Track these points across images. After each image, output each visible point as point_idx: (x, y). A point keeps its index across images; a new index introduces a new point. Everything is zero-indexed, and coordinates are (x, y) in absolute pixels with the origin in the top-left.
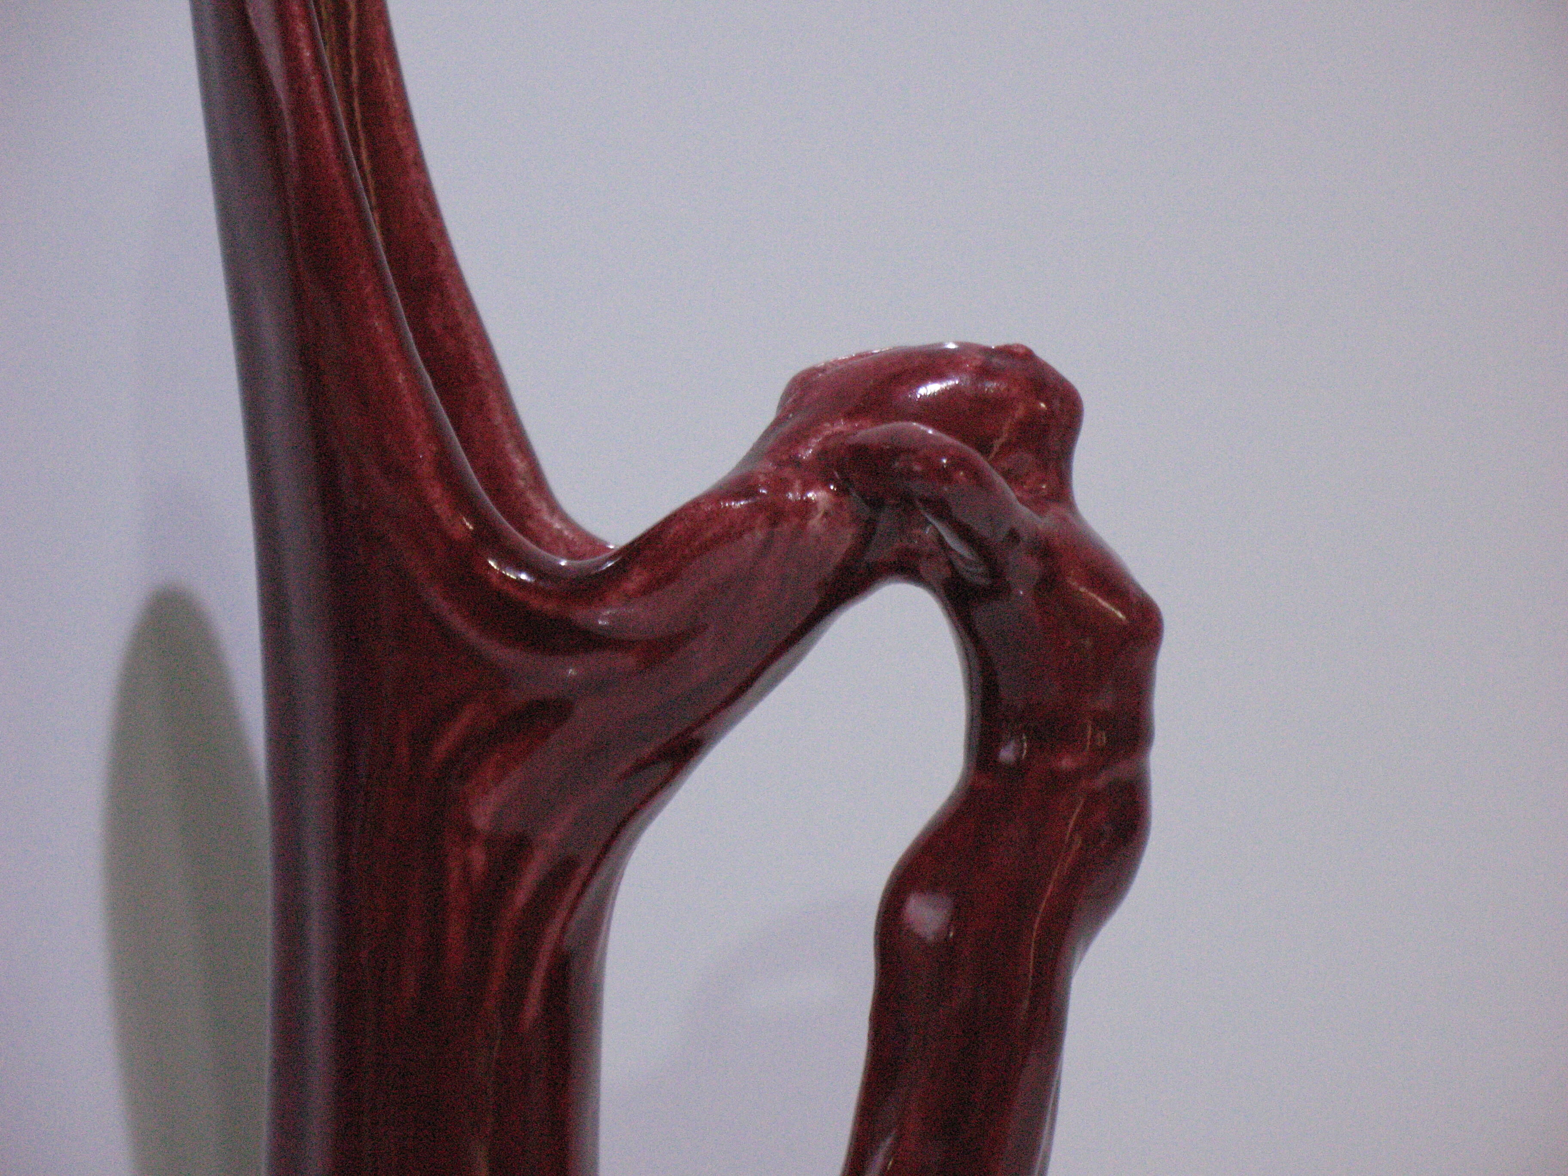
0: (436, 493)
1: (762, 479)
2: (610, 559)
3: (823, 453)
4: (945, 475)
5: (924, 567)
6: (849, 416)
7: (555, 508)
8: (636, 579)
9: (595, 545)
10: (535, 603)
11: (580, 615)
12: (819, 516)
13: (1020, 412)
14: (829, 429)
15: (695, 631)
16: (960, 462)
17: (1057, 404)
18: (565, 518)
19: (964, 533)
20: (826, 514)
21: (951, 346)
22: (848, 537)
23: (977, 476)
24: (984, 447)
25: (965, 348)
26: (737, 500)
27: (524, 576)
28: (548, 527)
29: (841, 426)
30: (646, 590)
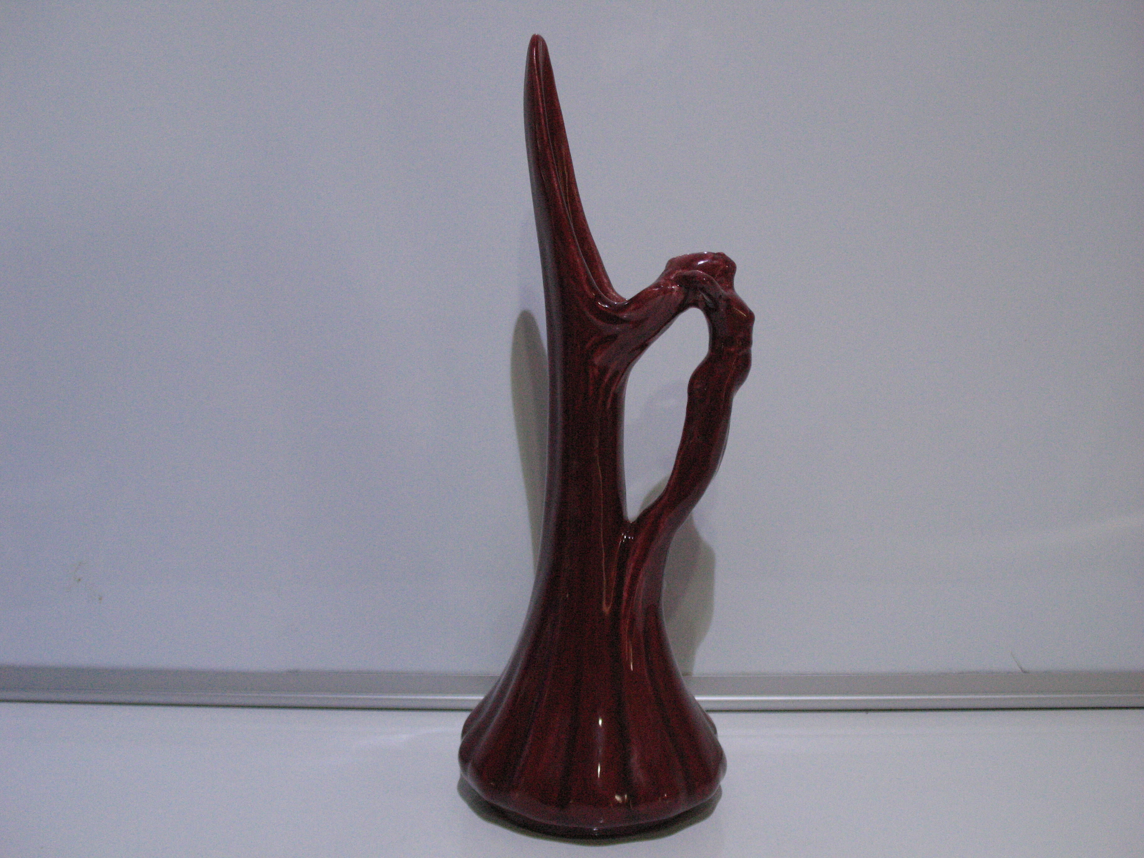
0: (586, 288)
1: (662, 283)
2: (626, 302)
3: (676, 277)
4: (704, 282)
5: (699, 304)
6: (683, 269)
7: (613, 291)
8: (632, 307)
9: (623, 299)
10: (609, 312)
11: (620, 315)
12: (675, 292)
13: (722, 267)
14: (677, 272)
15: (647, 319)
16: (708, 279)
17: (730, 266)
18: (616, 293)
19: (709, 295)
20: (677, 292)
21: (706, 253)
22: (682, 297)
23: (712, 283)
24: (713, 276)
25: (709, 253)
26: (656, 288)
27: (606, 306)
28: (612, 295)
29: (680, 271)
30: (634, 309)
